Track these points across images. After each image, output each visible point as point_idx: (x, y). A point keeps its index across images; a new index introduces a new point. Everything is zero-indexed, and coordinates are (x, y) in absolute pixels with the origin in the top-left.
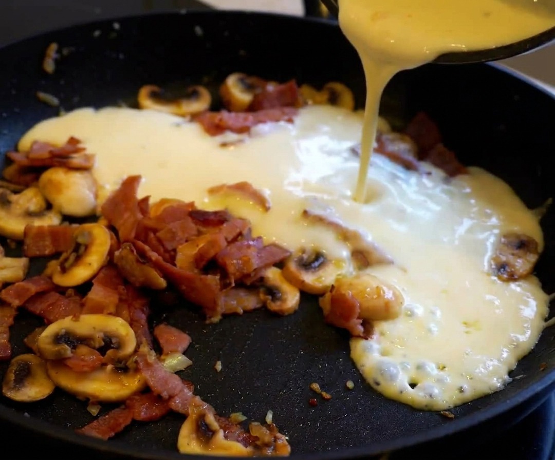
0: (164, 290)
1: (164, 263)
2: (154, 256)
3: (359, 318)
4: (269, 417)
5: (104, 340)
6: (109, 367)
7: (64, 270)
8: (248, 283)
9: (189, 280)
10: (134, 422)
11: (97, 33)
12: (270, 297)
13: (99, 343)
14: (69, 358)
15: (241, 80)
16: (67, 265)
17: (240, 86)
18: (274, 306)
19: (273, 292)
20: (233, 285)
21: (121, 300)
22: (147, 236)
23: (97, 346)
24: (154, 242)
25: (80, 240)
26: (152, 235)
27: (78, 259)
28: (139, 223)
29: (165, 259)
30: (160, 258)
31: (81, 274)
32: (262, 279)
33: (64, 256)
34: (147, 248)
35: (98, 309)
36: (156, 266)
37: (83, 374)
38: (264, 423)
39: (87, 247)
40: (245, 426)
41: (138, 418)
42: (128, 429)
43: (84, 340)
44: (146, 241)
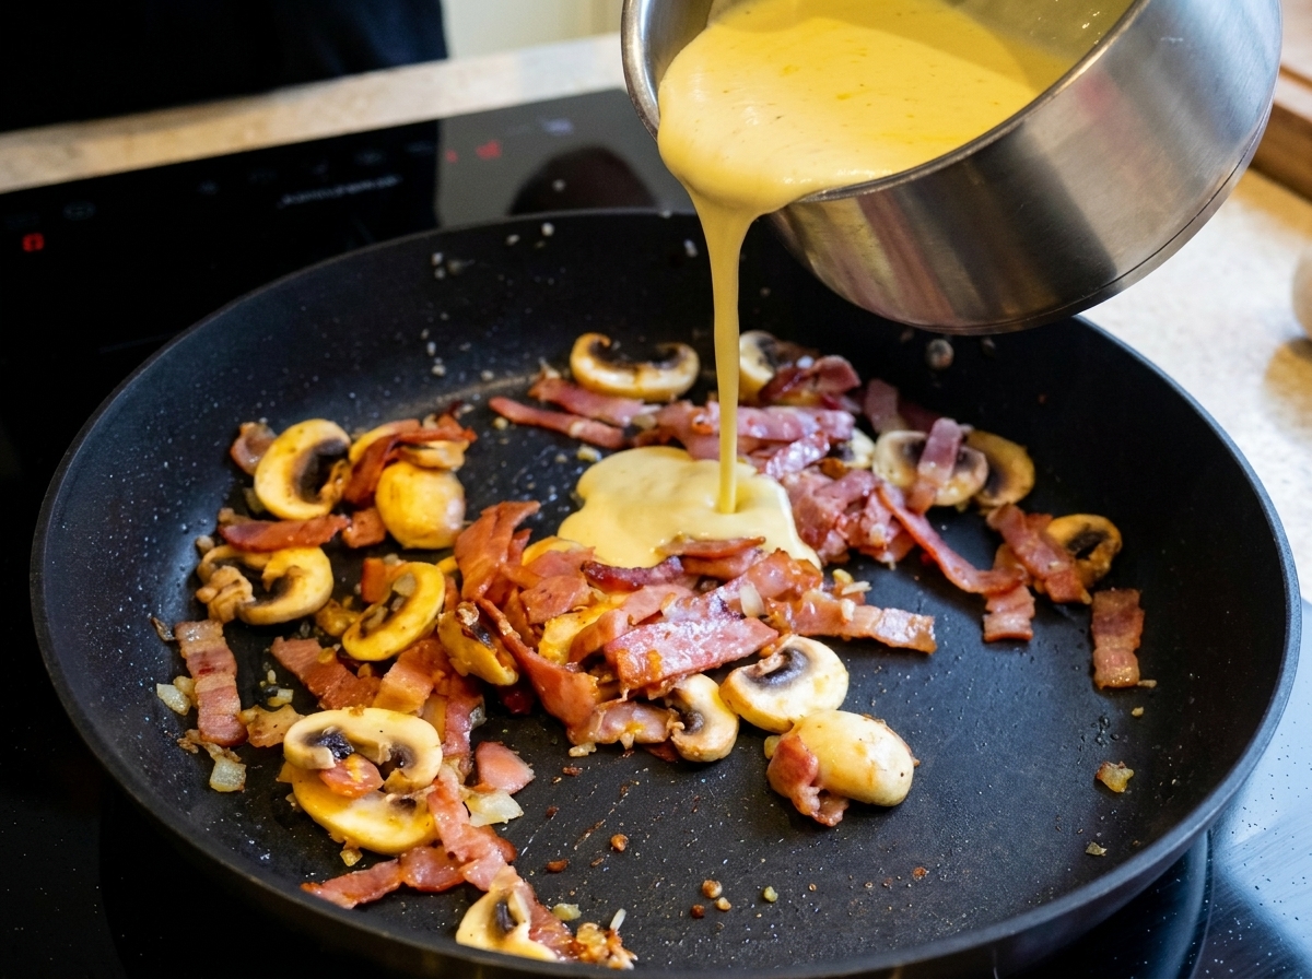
0: (507, 689)
1: (520, 645)
2: (507, 629)
3: (813, 784)
4: (618, 921)
5: (392, 753)
6: (390, 797)
7: (364, 633)
8: (652, 696)
9: (553, 678)
10: (403, 886)
11: (513, 239)
12: (682, 725)
13: (384, 756)
14: (329, 771)
15: (762, 345)
16: (371, 624)
17: (759, 354)
18: (686, 742)
19: (687, 717)
20: (625, 697)
21: (434, 692)
22: (506, 597)
23: (380, 761)
24: (515, 607)
25: (398, 588)
26: (514, 595)
27: (389, 617)
28: (498, 573)
29: (523, 639)
30: (516, 637)
31: (386, 642)
32: (675, 695)
33: (370, 610)
34: (499, 614)
35: (396, 703)
36: (508, 647)
37: (344, 800)
38: (605, 927)
39: (407, 601)
40: (574, 926)
41: (411, 883)
42: (390, 897)
43: (362, 749)
44: (501, 606)
